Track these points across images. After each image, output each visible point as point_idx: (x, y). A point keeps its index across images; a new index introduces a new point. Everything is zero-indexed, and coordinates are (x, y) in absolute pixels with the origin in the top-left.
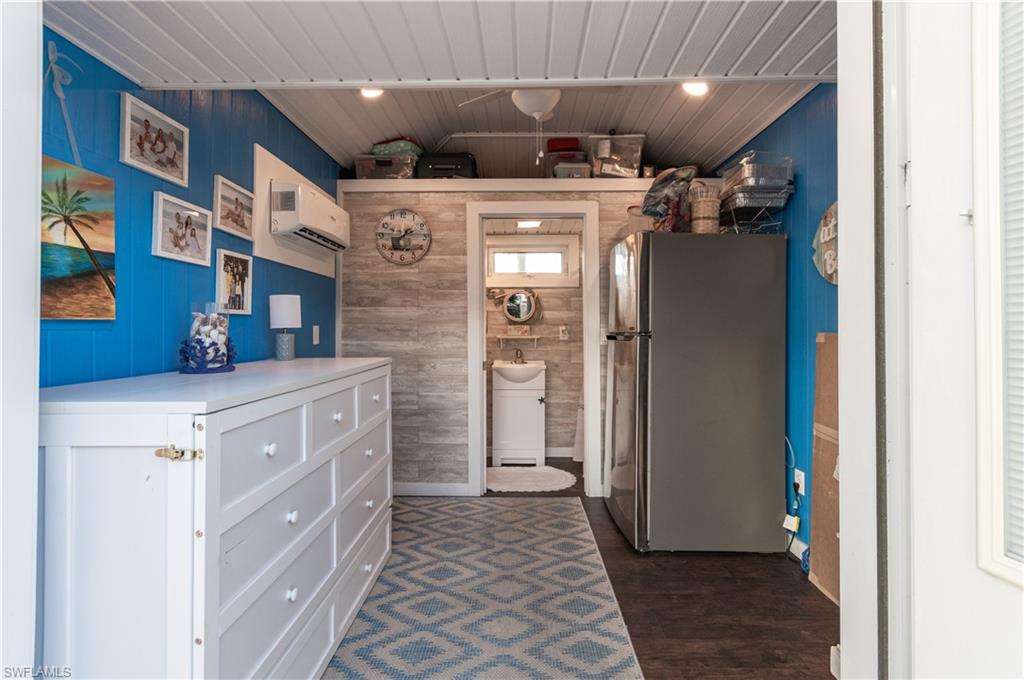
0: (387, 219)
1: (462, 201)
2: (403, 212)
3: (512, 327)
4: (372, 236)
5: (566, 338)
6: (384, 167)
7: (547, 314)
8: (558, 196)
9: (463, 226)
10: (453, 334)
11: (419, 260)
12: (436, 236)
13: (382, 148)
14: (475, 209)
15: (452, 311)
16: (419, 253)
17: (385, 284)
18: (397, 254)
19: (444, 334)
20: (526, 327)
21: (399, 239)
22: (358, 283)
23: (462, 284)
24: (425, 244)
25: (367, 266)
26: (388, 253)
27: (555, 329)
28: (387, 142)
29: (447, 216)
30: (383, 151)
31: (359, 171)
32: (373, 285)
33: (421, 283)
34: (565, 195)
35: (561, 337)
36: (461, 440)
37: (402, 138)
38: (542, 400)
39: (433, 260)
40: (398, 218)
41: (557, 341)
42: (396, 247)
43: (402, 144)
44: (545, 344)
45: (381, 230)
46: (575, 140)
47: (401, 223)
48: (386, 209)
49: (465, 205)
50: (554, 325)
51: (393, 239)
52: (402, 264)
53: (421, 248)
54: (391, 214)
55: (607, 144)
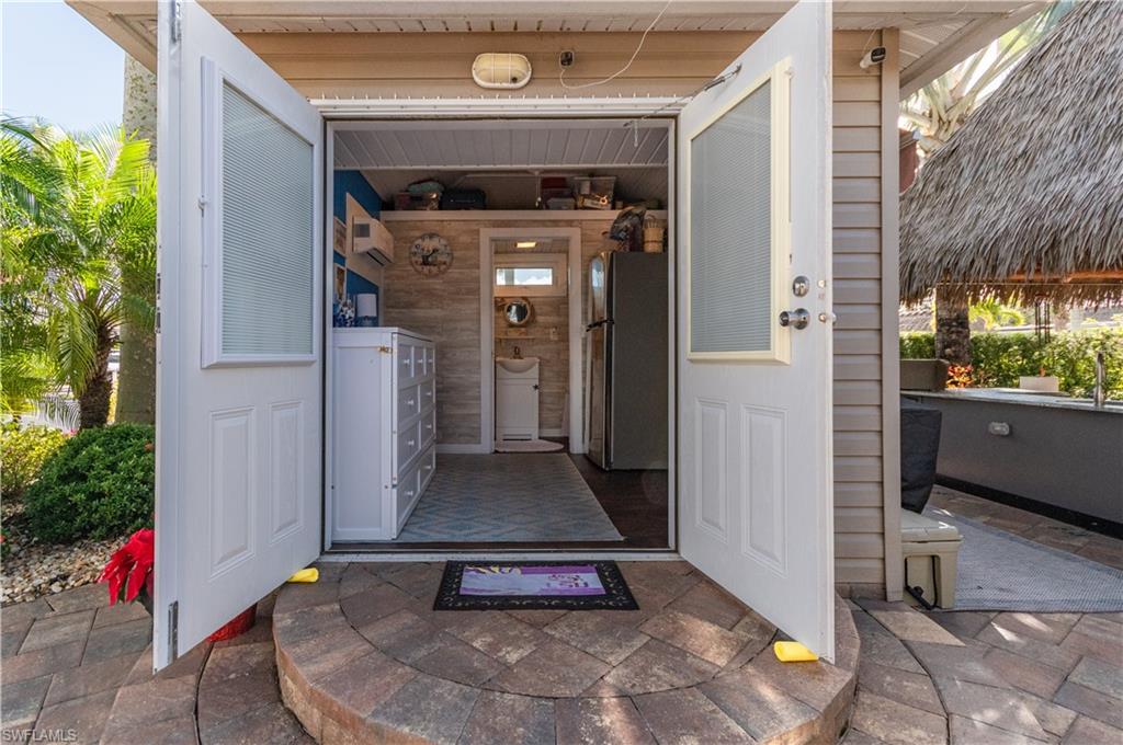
0: (419, 242)
1: (476, 228)
2: (431, 236)
3: (511, 329)
4: (407, 254)
5: (556, 339)
6: (416, 202)
7: (540, 319)
9: (478, 248)
10: (469, 330)
11: (443, 273)
12: (456, 254)
13: (415, 187)
14: (486, 234)
15: (469, 312)
16: (443, 267)
17: (417, 291)
18: (426, 269)
19: (462, 330)
20: (523, 329)
21: (428, 257)
22: (397, 291)
23: (476, 291)
24: (448, 260)
25: (403, 278)
26: (419, 268)
27: (547, 331)
28: (419, 182)
29: (465, 239)
30: (416, 189)
31: (396, 204)
32: (407, 292)
33: (444, 291)
35: (552, 337)
36: (474, 411)
37: (430, 180)
38: (536, 387)
39: (454, 273)
40: (427, 240)
41: (549, 341)
42: (425, 263)
43: (431, 184)
44: (537, 344)
45: (414, 250)
46: (564, 179)
47: (429, 244)
48: (417, 234)
49: (478, 231)
50: (546, 328)
51: (423, 257)
52: (430, 275)
53: (445, 263)
54: (422, 238)
55: (587, 184)
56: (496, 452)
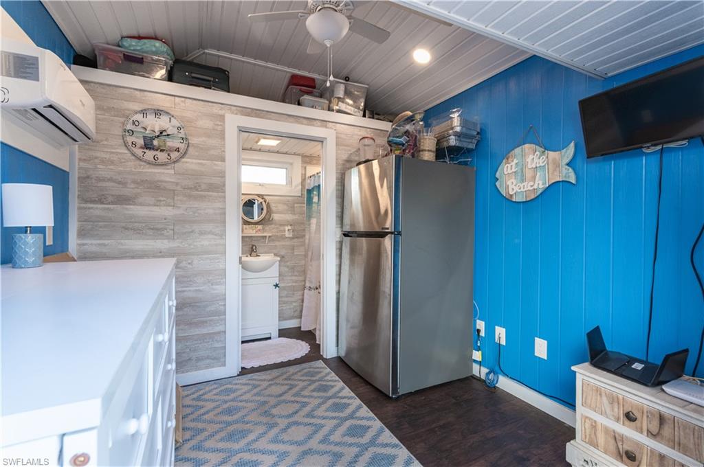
0: (139, 117)
1: (221, 112)
2: (158, 113)
3: (247, 226)
4: (119, 131)
5: (291, 236)
6: (133, 63)
7: (276, 217)
8: (305, 121)
9: (222, 135)
10: (211, 233)
11: (175, 162)
12: (193, 140)
13: (134, 42)
14: (233, 122)
15: (211, 211)
16: (174, 155)
17: (134, 182)
18: (150, 154)
19: (201, 233)
20: (260, 227)
21: (152, 139)
22: (99, 179)
23: (220, 188)
24: (182, 146)
25: (112, 163)
26: (139, 152)
27: (282, 228)
28: (139, 38)
29: (206, 123)
30: (134, 46)
31: (100, 60)
32: (119, 183)
33: (177, 184)
34: (310, 120)
35: (287, 234)
37: (155, 38)
38: (276, 286)
39: (190, 163)
40: (151, 117)
41: (283, 238)
42: (148, 145)
43: (158, 44)
44: (273, 240)
45: (129, 127)
47: (154, 124)
48: (137, 107)
49: (222, 118)
50: (281, 225)
51: (145, 138)
52: (155, 163)
53: (178, 150)
54: (144, 112)
55: (342, 87)
56: (244, 371)
